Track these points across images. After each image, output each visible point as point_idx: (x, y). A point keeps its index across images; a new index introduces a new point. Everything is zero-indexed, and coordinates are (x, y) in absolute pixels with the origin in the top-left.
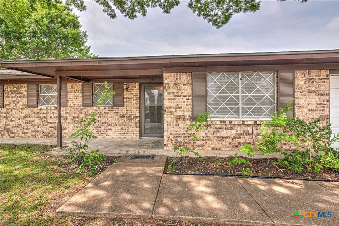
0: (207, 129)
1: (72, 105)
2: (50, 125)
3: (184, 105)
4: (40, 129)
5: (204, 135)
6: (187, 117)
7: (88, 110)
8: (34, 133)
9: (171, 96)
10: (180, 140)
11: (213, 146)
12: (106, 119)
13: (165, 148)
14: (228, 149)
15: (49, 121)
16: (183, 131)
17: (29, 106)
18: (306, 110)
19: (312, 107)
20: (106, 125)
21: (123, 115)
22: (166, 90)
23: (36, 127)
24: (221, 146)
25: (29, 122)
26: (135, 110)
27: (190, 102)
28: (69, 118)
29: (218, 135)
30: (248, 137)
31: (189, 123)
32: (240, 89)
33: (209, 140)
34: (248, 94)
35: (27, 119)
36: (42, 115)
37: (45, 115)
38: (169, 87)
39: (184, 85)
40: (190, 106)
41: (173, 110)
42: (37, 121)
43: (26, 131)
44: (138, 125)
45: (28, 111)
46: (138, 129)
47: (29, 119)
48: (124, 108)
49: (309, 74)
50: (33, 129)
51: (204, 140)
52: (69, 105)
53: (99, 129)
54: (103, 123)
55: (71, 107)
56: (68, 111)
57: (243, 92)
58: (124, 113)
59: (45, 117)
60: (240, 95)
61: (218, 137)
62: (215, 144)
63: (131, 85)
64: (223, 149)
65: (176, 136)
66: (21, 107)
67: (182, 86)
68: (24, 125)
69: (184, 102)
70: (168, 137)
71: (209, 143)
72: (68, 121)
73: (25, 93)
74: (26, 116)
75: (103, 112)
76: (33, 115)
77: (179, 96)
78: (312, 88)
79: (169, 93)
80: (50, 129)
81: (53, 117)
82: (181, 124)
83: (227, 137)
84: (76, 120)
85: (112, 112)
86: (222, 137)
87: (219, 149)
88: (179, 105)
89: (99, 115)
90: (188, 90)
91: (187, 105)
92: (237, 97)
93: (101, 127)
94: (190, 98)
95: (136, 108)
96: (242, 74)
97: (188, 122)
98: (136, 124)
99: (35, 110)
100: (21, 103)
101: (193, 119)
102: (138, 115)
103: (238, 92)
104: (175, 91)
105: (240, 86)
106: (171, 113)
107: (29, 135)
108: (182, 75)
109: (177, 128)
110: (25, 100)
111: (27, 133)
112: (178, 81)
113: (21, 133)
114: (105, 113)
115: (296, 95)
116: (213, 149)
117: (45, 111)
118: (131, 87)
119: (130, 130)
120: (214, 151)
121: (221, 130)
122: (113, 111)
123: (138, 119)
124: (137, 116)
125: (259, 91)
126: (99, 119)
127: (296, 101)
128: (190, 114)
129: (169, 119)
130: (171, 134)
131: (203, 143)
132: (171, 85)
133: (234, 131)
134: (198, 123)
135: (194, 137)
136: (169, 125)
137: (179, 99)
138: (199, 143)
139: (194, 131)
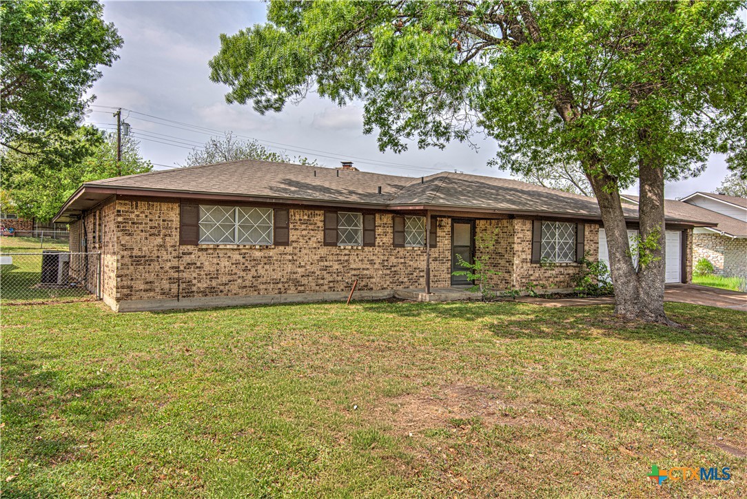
0: (540, 270)
1: (381, 244)
2: (353, 272)
3: (527, 249)
4: (340, 278)
5: (538, 276)
6: (528, 260)
7: (398, 252)
8: (331, 284)
9: (519, 241)
10: (524, 280)
12: (418, 262)
13: (514, 288)
15: (351, 267)
16: (526, 273)
17: (326, 244)
19: (591, 252)
20: (418, 271)
21: (436, 258)
22: (516, 235)
23: (335, 275)
25: (325, 268)
26: (447, 252)
27: (530, 246)
28: (377, 261)
29: (546, 275)
30: (561, 276)
32: (557, 236)
33: (541, 280)
34: (561, 241)
35: (322, 264)
36: (342, 258)
37: (346, 258)
38: (518, 233)
39: (528, 231)
40: (530, 250)
41: (520, 254)
42: (336, 266)
43: (322, 282)
44: (450, 270)
45: (324, 251)
46: (450, 276)
47: (326, 263)
48: (437, 250)
49: (591, 227)
50: (331, 279)
51: (538, 280)
52: (377, 244)
53: (411, 276)
54: (415, 269)
55: (379, 246)
56: (376, 252)
57: (559, 239)
58: (437, 255)
59: (346, 261)
60: (557, 241)
61: (545, 277)
63: (444, 222)
65: (521, 278)
66: (314, 245)
67: (526, 231)
68: (318, 273)
69: (527, 246)
70: (516, 278)
71: (541, 282)
72: (376, 266)
73: (321, 224)
74: (322, 259)
75: (415, 254)
76: (330, 257)
77: (524, 241)
78: (592, 238)
79: (518, 238)
80: (353, 277)
81: (357, 260)
82: (525, 266)
83: (550, 277)
84: (386, 264)
85: (425, 254)
86: (548, 277)
88: (524, 249)
89: (411, 258)
90: (529, 235)
92: (555, 242)
93: (412, 274)
94: (531, 243)
95: (448, 250)
96: (558, 224)
97: (529, 265)
98: (448, 269)
99: (334, 250)
100: (313, 239)
101: (532, 262)
102: (450, 258)
103: (555, 239)
104: (522, 236)
105: (557, 234)
106: (519, 257)
107: (326, 287)
108: (527, 222)
109: (522, 270)
110: (320, 236)
111: (322, 285)
112: (524, 227)
113: (314, 284)
114: (417, 255)
115: (586, 242)
117: (347, 252)
118: (443, 224)
119: (442, 277)
121: (548, 271)
123: (450, 263)
124: (449, 260)
125: (566, 239)
126: (411, 263)
127: (585, 248)
128: (529, 257)
129: (517, 262)
130: (518, 275)
132: (520, 231)
133: (554, 272)
134: (535, 265)
135: (532, 278)
136: (517, 268)
137: (524, 244)
138: (535, 283)
139: (532, 272)
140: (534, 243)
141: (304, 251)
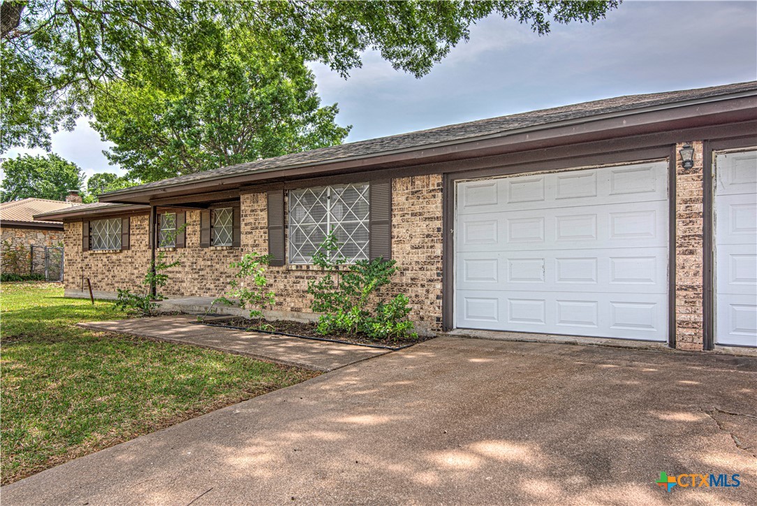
0: (286, 278)
1: (190, 244)
2: (169, 275)
3: (261, 241)
5: (282, 287)
6: (264, 259)
7: (206, 253)
9: (248, 228)
11: (292, 305)
12: (225, 266)
14: (310, 310)
15: (168, 269)
18: (408, 247)
19: (416, 241)
20: (224, 276)
22: (243, 220)
24: (301, 305)
27: (267, 236)
28: (188, 264)
29: (298, 288)
31: (266, 269)
32: (328, 213)
33: (288, 295)
34: (337, 222)
36: (162, 260)
37: (164, 260)
38: (246, 216)
39: (262, 210)
40: (267, 243)
41: (250, 249)
49: (413, 183)
51: (282, 295)
52: (187, 244)
53: (217, 282)
54: (221, 273)
55: (189, 247)
56: (187, 254)
57: (332, 219)
59: (164, 264)
60: (328, 223)
61: (298, 291)
62: (294, 302)
64: (304, 311)
65: (254, 289)
66: (144, 249)
67: (259, 212)
69: (261, 236)
71: (288, 299)
73: (147, 228)
74: (148, 262)
75: (221, 256)
77: (257, 228)
78: (417, 209)
79: (246, 225)
83: (307, 292)
84: (194, 267)
85: (232, 255)
86: (303, 292)
87: (298, 310)
88: (257, 242)
89: (217, 261)
90: (264, 218)
91: (264, 241)
92: (324, 227)
93: (219, 280)
94: (267, 231)
96: (331, 189)
100: (143, 243)
101: (270, 262)
103: (325, 220)
104: (252, 221)
105: (328, 209)
108: (259, 196)
110: (147, 239)
112: (256, 206)
114: (224, 256)
115: (395, 221)
116: (292, 310)
117: (165, 254)
120: (293, 312)
121: (301, 280)
122: (232, 253)
125: (350, 217)
126: (218, 266)
127: (395, 232)
128: (267, 254)
130: (248, 285)
131: (282, 299)
132: (248, 212)
134: (276, 269)
137: (257, 233)
139: (272, 281)
140: (270, 231)
141: (138, 254)
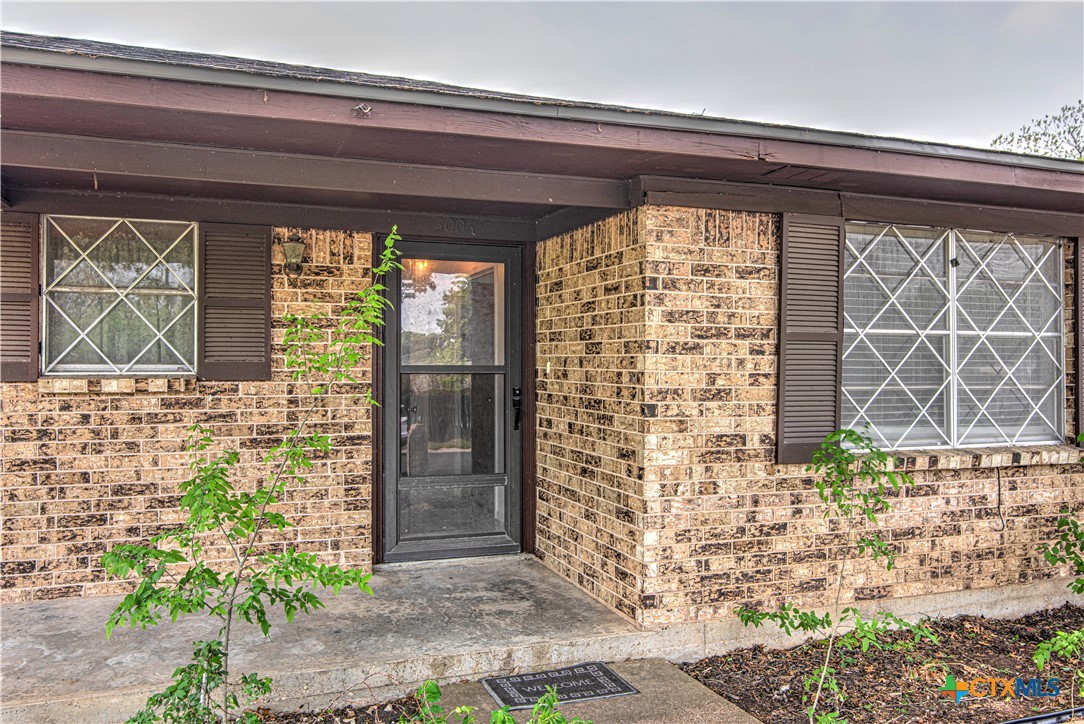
0: (836, 496)
3: (739, 379)
5: (824, 530)
6: (754, 444)
9: (682, 332)
10: (720, 563)
11: (860, 581)
12: (144, 458)
13: (646, 617)
14: (916, 588)
16: (737, 518)
20: (140, 502)
21: (269, 429)
22: (660, 300)
24: (889, 577)
26: (345, 399)
27: (767, 363)
29: (881, 525)
30: (984, 524)
31: (762, 475)
32: (953, 305)
33: (845, 552)
34: (978, 332)
38: (672, 285)
39: (743, 274)
40: (768, 386)
41: (691, 407)
44: (366, 489)
46: (365, 517)
48: (274, 390)
51: (823, 556)
53: (89, 533)
54: (119, 490)
57: (963, 324)
58: (276, 416)
60: (953, 332)
61: (878, 535)
62: (867, 571)
63: (323, 245)
64: (899, 591)
65: (704, 548)
67: (732, 278)
69: (741, 362)
70: (666, 553)
71: (845, 566)
75: (120, 417)
77: (721, 334)
79: (671, 317)
82: (730, 480)
83: (910, 533)
85: (190, 415)
86: (896, 535)
87: (881, 593)
88: (720, 382)
89: (87, 438)
90: (756, 300)
91: (755, 379)
92: (940, 342)
93: (102, 520)
94: (769, 344)
95: (354, 388)
96: (958, 240)
97: (758, 470)
98: (351, 484)
101: (778, 452)
102: (364, 428)
103: (944, 323)
104: (701, 305)
105: (953, 295)
106: (682, 426)
108: (737, 222)
109: (708, 505)
112: (717, 255)
114: (135, 419)
116: (861, 595)
118: (320, 257)
119: (314, 524)
120: (865, 604)
121: (891, 501)
122: (198, 403)
123: (364, 454)
124: (359, 438)
125: (1012, 321)
126: (92, 463)
128: (765, 424)
130: (682, 536)
131: (820, 569)
132: (684, 273)
133: (937, 503)
134: (798, 472)
135: (780, 545)
136: (668, 491)
137: (718, 353)
138: (802, 572)
139: (783, 513)
140: (788, 348)
